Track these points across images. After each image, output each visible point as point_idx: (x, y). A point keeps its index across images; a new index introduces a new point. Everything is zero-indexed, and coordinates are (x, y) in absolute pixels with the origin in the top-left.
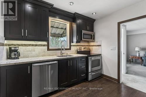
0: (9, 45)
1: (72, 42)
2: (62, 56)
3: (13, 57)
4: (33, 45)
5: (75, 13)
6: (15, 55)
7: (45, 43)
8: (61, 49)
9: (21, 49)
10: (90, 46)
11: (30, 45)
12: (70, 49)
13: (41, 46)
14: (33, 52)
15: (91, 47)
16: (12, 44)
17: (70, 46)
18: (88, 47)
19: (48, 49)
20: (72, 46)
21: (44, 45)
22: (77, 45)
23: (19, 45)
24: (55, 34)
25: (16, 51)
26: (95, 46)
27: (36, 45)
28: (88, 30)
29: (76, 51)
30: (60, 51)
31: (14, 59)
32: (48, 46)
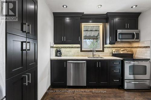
0: (57, 47)
1: (106, 44)
2: (94, 57)
3: (58, 55)
4: (70, 47)
5: (107, 13)
6: (59, 54)
7: (79, 45)
8: (93, 51)
9: (63, 50)
10: (132, 47)
11: (68, 47)
12: (103, 51)
13: (76, 48)
14: (70, 53)
15: (134, 50)
16: (58, 47)
17: (103, 48)
18: (129, 49)
19: (81, 51)
20: (105, 48)
21: (78, 48)
22: (113, 46)
23: (62, 47)
24: (90, 36)
25: (60, 51)
26: (140, 47)
27: (72, 47)
28: (127, 29)
29: (110, 53)
30: (91, 53)
31: (59, 56)
32: (81, 47)
